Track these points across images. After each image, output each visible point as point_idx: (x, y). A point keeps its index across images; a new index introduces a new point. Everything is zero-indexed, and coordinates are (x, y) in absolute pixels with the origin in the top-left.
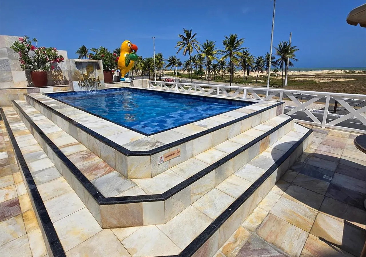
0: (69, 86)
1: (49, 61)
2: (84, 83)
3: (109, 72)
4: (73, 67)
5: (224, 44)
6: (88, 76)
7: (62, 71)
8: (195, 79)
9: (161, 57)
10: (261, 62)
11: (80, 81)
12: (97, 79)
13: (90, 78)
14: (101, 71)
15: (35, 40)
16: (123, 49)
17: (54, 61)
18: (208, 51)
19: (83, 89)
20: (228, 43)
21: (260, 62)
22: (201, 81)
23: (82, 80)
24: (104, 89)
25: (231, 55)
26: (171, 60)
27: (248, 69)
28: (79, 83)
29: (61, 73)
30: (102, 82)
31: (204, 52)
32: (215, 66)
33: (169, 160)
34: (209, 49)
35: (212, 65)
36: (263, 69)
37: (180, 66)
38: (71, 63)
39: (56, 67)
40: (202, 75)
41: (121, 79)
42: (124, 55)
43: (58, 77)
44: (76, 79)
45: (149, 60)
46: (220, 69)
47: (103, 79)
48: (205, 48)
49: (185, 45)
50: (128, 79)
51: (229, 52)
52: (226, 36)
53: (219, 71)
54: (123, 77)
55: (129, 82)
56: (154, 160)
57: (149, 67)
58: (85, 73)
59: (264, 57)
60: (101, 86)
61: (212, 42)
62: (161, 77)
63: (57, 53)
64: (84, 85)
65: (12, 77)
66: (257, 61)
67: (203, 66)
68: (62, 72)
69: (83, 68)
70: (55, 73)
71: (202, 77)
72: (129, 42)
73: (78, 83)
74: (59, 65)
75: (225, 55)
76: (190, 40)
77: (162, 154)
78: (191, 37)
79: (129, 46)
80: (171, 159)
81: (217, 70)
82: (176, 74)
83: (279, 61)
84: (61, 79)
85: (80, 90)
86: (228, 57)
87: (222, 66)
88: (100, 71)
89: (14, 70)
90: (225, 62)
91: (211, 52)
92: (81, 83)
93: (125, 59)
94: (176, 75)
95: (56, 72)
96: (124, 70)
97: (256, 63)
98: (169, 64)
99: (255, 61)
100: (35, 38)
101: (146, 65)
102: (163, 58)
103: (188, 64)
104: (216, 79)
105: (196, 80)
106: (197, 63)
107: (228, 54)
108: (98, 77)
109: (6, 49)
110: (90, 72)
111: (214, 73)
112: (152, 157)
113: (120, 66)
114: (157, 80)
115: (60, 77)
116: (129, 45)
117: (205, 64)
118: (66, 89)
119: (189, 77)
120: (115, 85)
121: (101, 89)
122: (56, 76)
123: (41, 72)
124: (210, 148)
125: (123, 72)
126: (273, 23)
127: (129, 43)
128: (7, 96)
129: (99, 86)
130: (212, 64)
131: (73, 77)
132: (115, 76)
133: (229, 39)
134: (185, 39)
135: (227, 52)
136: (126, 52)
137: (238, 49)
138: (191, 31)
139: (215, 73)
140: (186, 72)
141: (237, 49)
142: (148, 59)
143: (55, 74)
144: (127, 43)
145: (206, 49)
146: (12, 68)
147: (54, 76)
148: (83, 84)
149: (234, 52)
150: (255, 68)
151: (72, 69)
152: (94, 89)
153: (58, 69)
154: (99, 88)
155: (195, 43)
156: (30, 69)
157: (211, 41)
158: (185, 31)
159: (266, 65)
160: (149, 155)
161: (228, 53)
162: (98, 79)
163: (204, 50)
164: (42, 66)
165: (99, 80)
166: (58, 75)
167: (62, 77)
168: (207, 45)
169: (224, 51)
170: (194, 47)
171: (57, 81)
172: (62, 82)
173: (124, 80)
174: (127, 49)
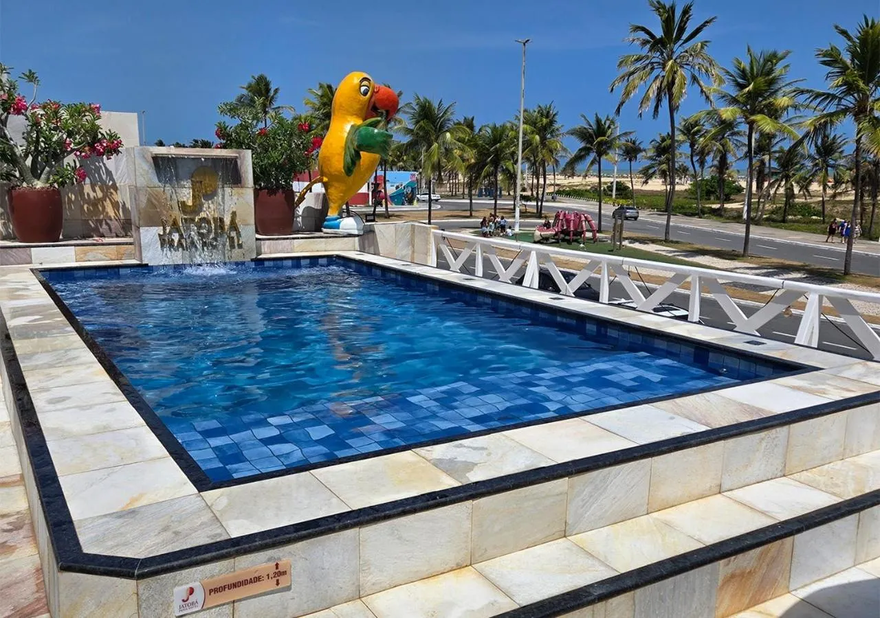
0: (131, 244)
1: (73, 150)
2: (181, 236)
3: (280, 196)
4: (146, 175)
5: (825, 63)
6: (197, 208)
7: (118, 185)
8: (692, 215)
9: (551, 122)
11: (168, 229)
12: (227, 221)
13: (203, 215)
14: (243, 191)
15: (31, 77)
16: (341, 106)
17: (89, 150)
18: (753, 95)
19: (177, 257)
20: (847, 58)
22: (718, 224)
23: (175, 223)
24: (252, 260)
26: (591, 136)
28: (162, 233)
29: (112, 190)
30: (248, 232)
31: (734, 101)
32: (788, 161)
33: (234, 602)
34: (757, 88)
35: (777, 155)
37: (630, 160)
38: (138, 161)
39: (98, 169)
40: (728, 199)
41: (326, 223)
42: (342, 129)
43: (104, 208)
44: (151, 223)
45: (498, 135)
46: (814, 175)
47: (252, 221)
48: (738, 85)
49: (653, 69)
50: (349, 224)
51: (850, 98)
53: (805, 184)
54: (332, 214)
55: (354, 236)
56: (156, 600)
57: (496, 163)
60: (240, 246)
61: (774, 55)
62: (544, 204)
63: (98, 122)
64: (179, 241)
68: (116, 189)
69: (178, 179)
70: (94, 191)
71: (726, 206)
72: (365, 79)
73: (159, 235)
74: (110, 163)
76: (678, 49)
77: (196, 577)
78: (683, 38)
79: (365, 94)
80: (240, 600)
81: (797, 177)
82: (612, 191)
84: (112, 214)
85: (165, 262)
87: (825, 161)
88: (240, 190)
90: (839, 141)
91: (768, 98)
92: (170, 233)
93: (346, 142)
94: (611, 195)
95: (97, 189)
96: (336, 188)
98: (581, 150)
100: (30, 71)
101: (482, 154)
102: (556, 126)
103: (665, 149)
104: (790, 217)
105: (695, 219)
106: (704, 145)
107: (849, 107)
108: (234, 214)
110: (204, 193)
111: (782, 190)
112: (141, 588)
113: (326, 170)
114: (524, 214)
115: (110, 206)
116: (363, 89)
118: (118, 253)
119: (667, 204)
120: (301, 247)
121: (241, 259)
122: (95, 203)
123: (40, 192)
124: (457, 565)
125: (334, 193)
127: (365, 83)
129: (234, 248)
130: (775, 152)
131: (142, 211)
132: (308, 209)
133: (854, 40)
134: (658, 44)
135: (841, 99)
136: (349, 118)
138: (686, 11)
139: (790, 190)
140: (656, 185)
142: (494, 129)
143: (92, 197)
144: (356, 81)
145: (742, 87)
147: (89, 202)
148: (176, 237)
151: (141, 182)
152: (217, 257)
153: (104, 177)
154: (237, 255)
156: (10, 180)
157: (771, 50)
160: (130, 576)
161: (849, 101)
162: (233, 222)
163: (733, 92)
164: (47, 169)
165: (234, 226)
166: (104, 199)
167: (115, 205)
168: (748, 68)
169: (829, 95)
170: (694, 79)
171: (100, 222)
172: (115, 225)
173: (338, 227)
174: (357, 106)
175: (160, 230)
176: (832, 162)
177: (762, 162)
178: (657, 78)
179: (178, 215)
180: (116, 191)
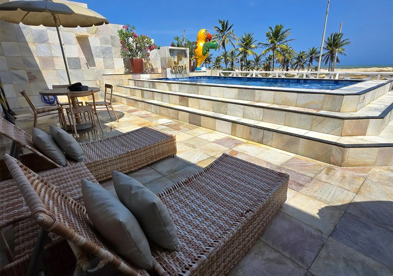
4: (168, 54)
5: (267, 36)
6: (178, 63)
10: (303, 57)
11: (172, 69)
13: (179, 65)
16: (201, 37)
17: (149, 48)
18: (247, 45)
19: (174, 76)
20: (271, 34)
21: (301, 57)
23: (174, 67)
24: (189, 77)
25: (274, 49)
27: (287, 65)
30: (188, 70)
34: (247, 43)
36: (305, 65)
38: (166, 50)
41: (196, 69)
43: (147, 65)
44: (169, 67)
47: (189, 67)
48: (243, 42)
49: (220, 38)
50: (204, 69)
52: (270, 27)
54: (199, 66)
58: (176, 60)
59: (307, 52)
65: (114, 64)
66: (299, 57)
67: (234, 63)
69: (175, 55)
70: (145, 60)
75: (267, 48)
76: (226, 33)
78: (227, 30)
79: (206, 35)
81: (251, 67)
83: (325, 56)
84: (149, 67)
85: (171, 77)
86: (271, 51)
88: (186, 58)
89: (115, 57)
91: (249, 45)
93: (203, 47)
97: (298, 59)
99: (296, 57)
106: (228, 60)
107: (271, 48)
108: (185, 65)
109: (110, 37)
110: (180, 59)
113: (197, 55)
117: (238, 60)
118: (158, 76)
121: (186, 77)
122: (145, 64)
125: (199, 61)
126: (328, 10)
127: (206, 32)
128: (113, 82)
129: (185, 74)
131: (167, 64)
133: (273, 30)
134: (221, 31)
135: (269, 45)
137: (283, 41)
141: (281, 42)
143: (144, 62)
146: (114, 56)
148: (174, 71)
149: (279, 45)
150: (295, 64)
151: (166, 56)
152: (181, 76)
155: (231, 35)
156: (130, 57)
157: (250, 33)
158: (220, 22)
159: (309, 60)
161: (271, 46)
163: (241, 44)
165: (185, 68)
166: (147, 63)
167: (150, 64)
168: (245, 38)
169: (267, 44)
170: (230, 40)
171: (146, 69)
172: (150, 70)
173: (201, 70)
174: (204, 38)
175: (170, 69)
176: (258, 63)
177: (242, 64)
178: (221, 40)
179: (174, 65)
180: (149, 60)
